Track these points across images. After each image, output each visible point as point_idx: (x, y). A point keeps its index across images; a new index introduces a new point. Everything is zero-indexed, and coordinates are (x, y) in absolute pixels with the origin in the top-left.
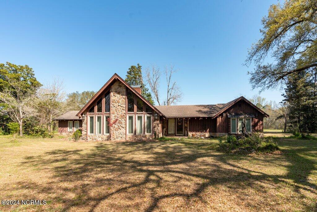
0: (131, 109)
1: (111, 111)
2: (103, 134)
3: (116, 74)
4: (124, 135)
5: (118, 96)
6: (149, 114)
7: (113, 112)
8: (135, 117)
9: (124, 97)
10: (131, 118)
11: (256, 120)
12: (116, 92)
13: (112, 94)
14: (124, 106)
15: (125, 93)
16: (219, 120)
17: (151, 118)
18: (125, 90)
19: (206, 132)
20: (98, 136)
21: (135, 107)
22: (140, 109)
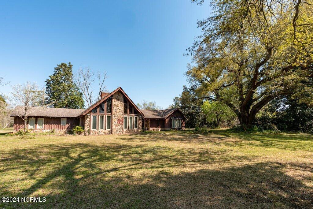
0: (125, 112)
1: (113, 113)
2: (105, 129)
3: (120, 87)
4: (122, 130)
5: (118, 102)
6: (136, 115)
7: (114, 113)
8: (128, 117)
9: (122, 103)
10: (126, 118)
11: (182, 121)
12: (116, 99)
13: (113, 100)
14: (122, 110)
15: (122, 101)
16: (167, 120)
17: (137, 118)
18: (122, 98)
19: (159, 128)
20: (100, 131)
21: (128, 110)
22: (131, 112)
